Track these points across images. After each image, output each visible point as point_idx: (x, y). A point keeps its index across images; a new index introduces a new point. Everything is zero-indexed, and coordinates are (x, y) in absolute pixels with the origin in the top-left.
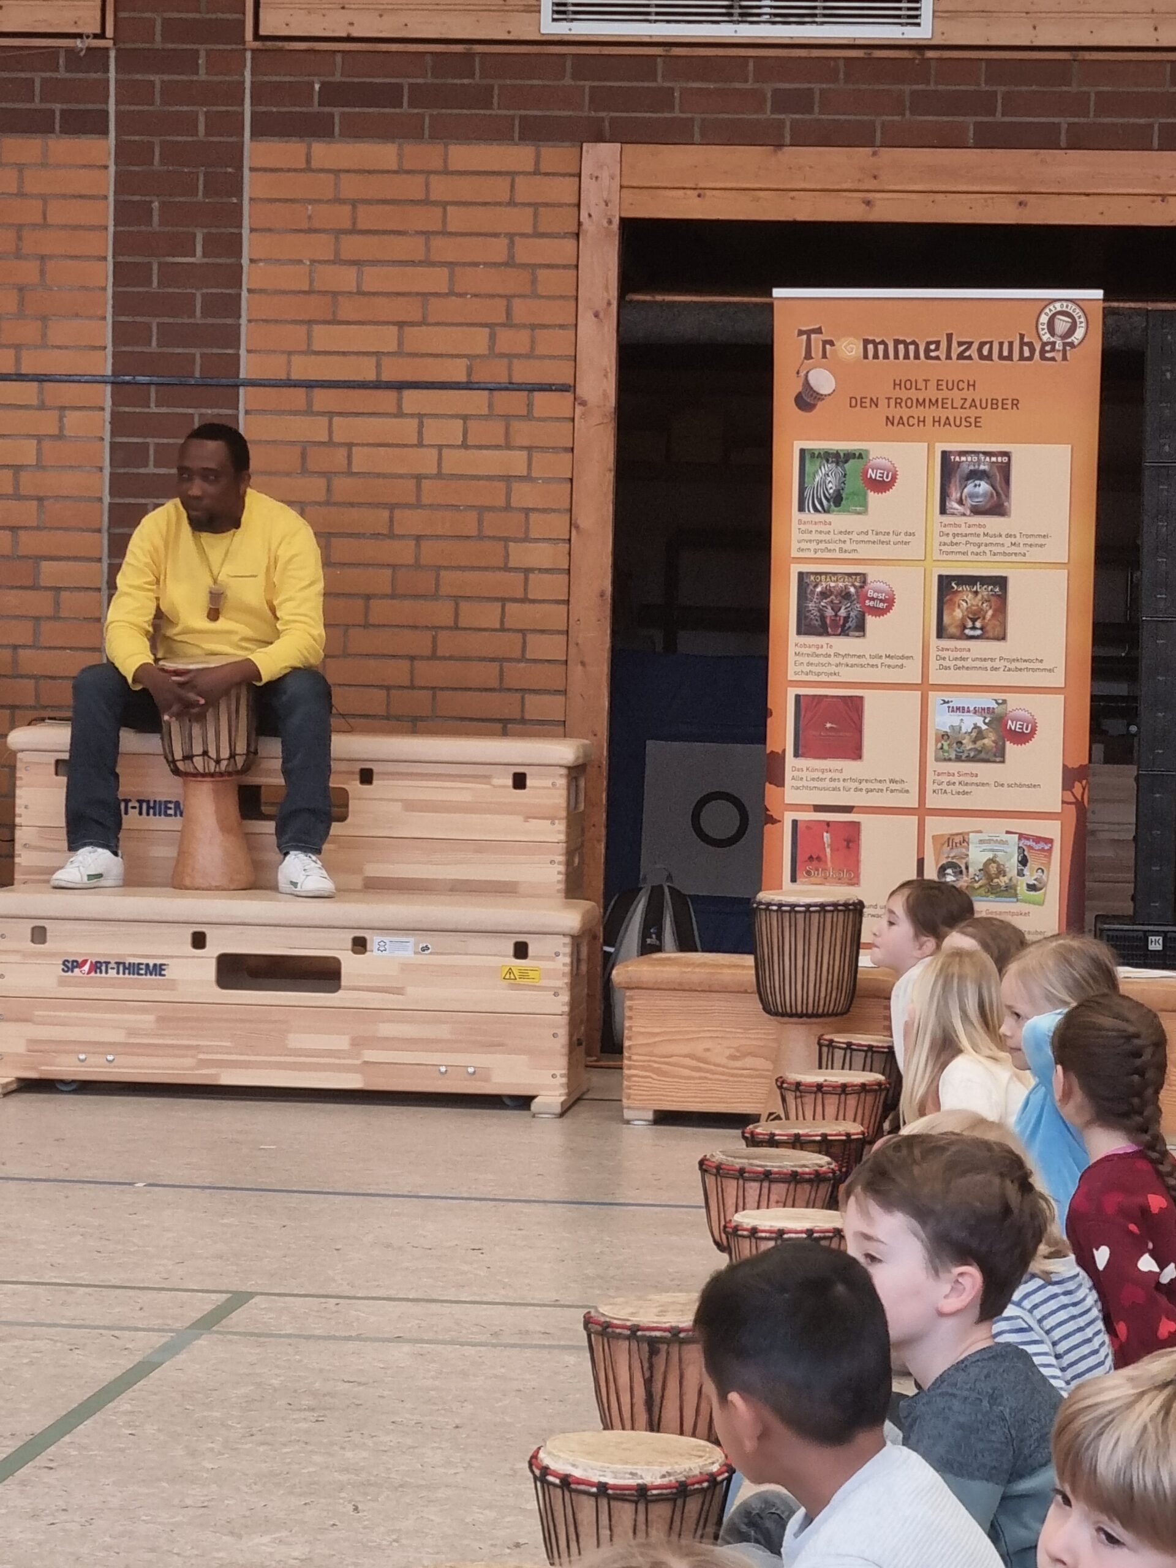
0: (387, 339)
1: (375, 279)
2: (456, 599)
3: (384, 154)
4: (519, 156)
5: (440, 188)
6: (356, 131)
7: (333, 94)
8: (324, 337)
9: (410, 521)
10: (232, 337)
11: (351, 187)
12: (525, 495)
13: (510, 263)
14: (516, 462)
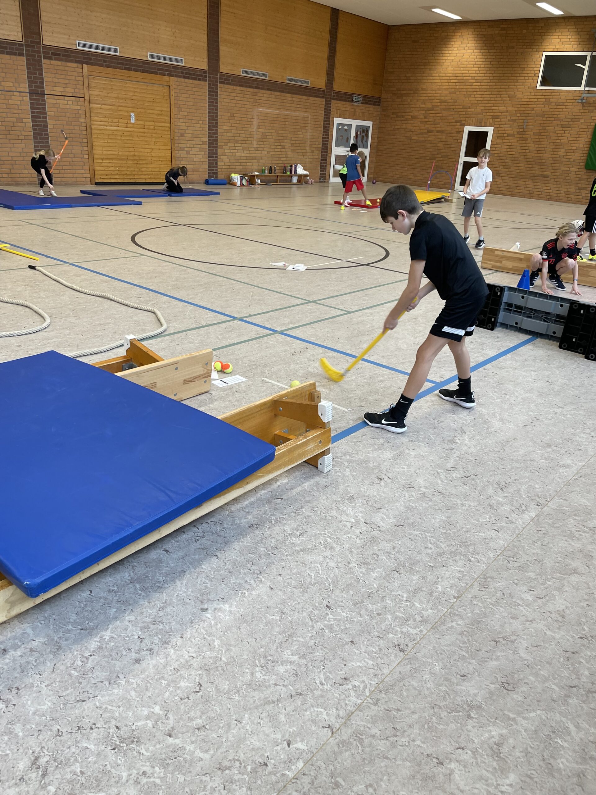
0: (62, 89)
1: (60, 81)
2: (74, 126)
3: (59, 63)
4: (75, 65)
5: (67, 69)
6: (56, 59)
7: (53, 54)
8: (55, 88)
9: (68, 115)
10: (43, 87)
11: (56, 67)
12: (80, 112)
13: (75, 80)
14: (78, 107)
